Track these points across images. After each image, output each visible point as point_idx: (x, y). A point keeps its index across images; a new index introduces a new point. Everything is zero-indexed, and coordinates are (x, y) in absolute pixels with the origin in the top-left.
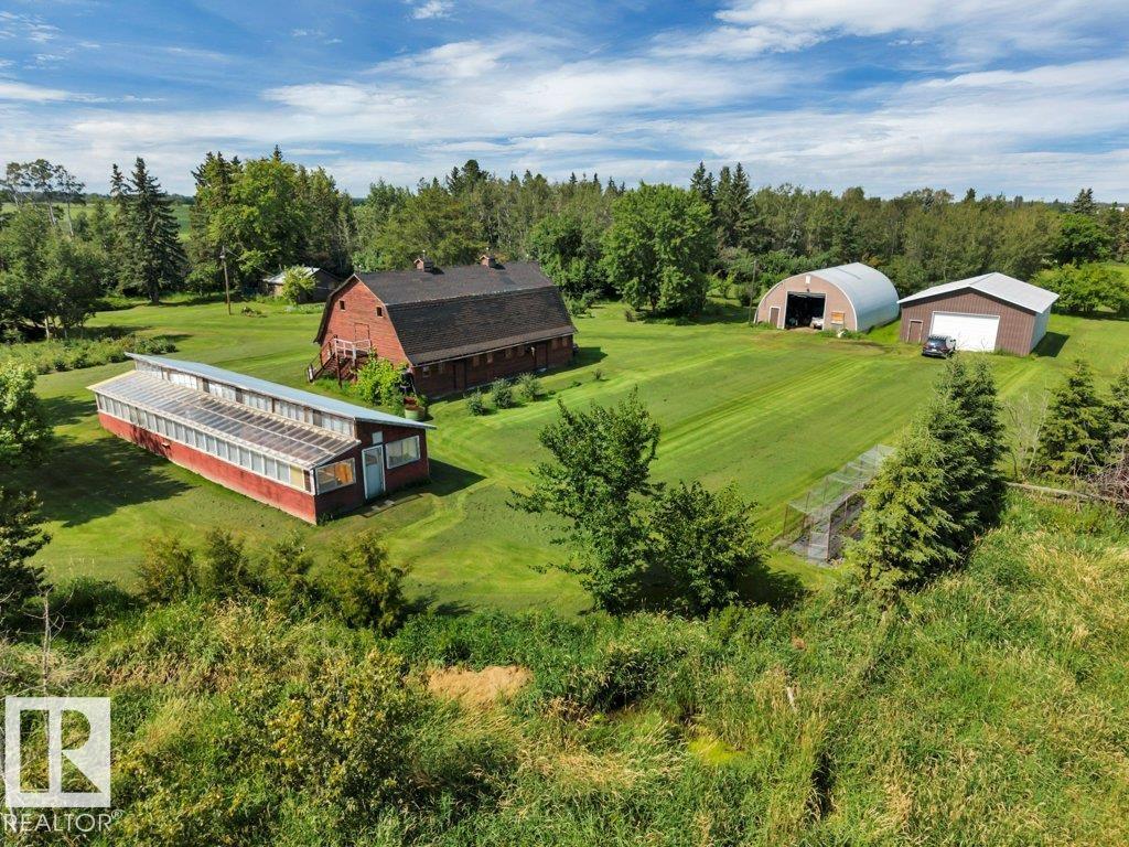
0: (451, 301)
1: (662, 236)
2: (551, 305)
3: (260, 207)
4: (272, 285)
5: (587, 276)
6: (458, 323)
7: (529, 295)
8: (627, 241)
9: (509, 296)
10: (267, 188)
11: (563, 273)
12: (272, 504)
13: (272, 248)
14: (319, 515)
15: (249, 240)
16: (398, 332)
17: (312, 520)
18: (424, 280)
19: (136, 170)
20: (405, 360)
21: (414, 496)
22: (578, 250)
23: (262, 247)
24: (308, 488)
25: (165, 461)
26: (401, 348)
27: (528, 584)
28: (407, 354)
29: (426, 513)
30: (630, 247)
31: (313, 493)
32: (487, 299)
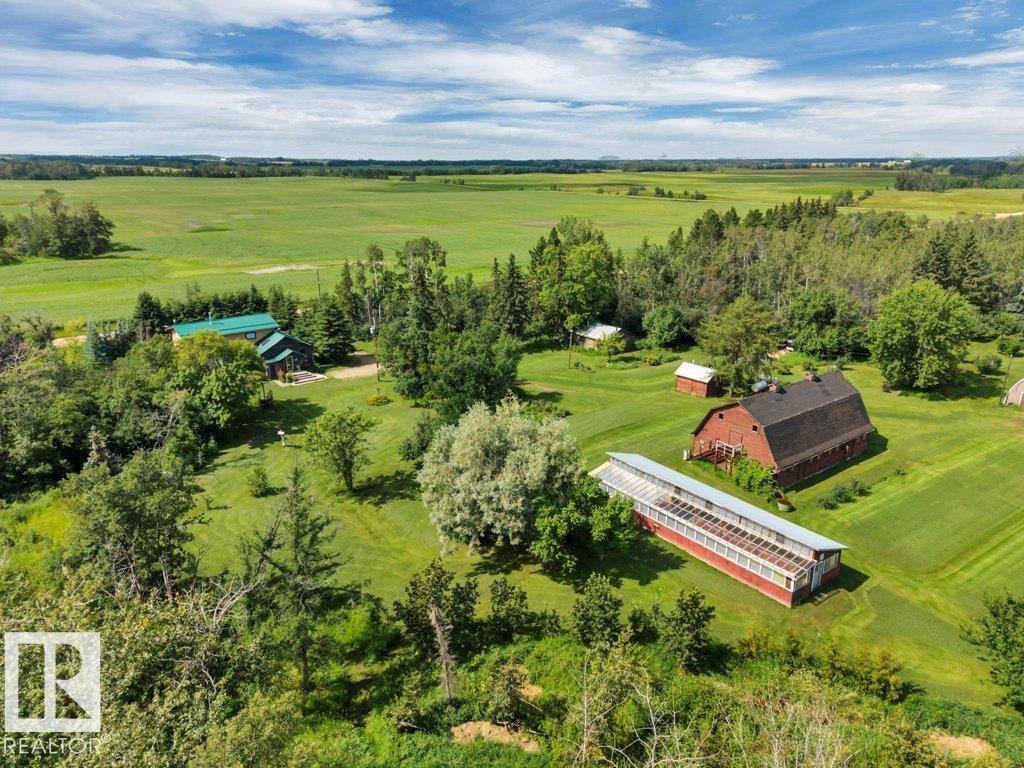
0: (797, 417)
1: (927, 333)
2: (856, 410)
3: (586, 285)
4: (583, 339)
5: (840, 343)
6: (802, 433)
7: (841, 403)
8: (894, 332)
9: (830, 407)
10: (590, 271)
11: (819, 339)
12: (750, 585)
13: (585, 311)
14: (792, 603)
15: (574, 307)
16: (771, 446)
17: (789, 605)
18: (778, 400)
19: (509, 262)
20: (772, 463)
21: (835, 591)
22: (832, 320)
23: (581, 311)
24: (788, 586)
25: (652, 534)
26: (771, 455)
27: (950, 676)
28: (776, 461)
29: (850, 607)
30: (897, 337)
31: (792, 590)
32: (817, 412)
